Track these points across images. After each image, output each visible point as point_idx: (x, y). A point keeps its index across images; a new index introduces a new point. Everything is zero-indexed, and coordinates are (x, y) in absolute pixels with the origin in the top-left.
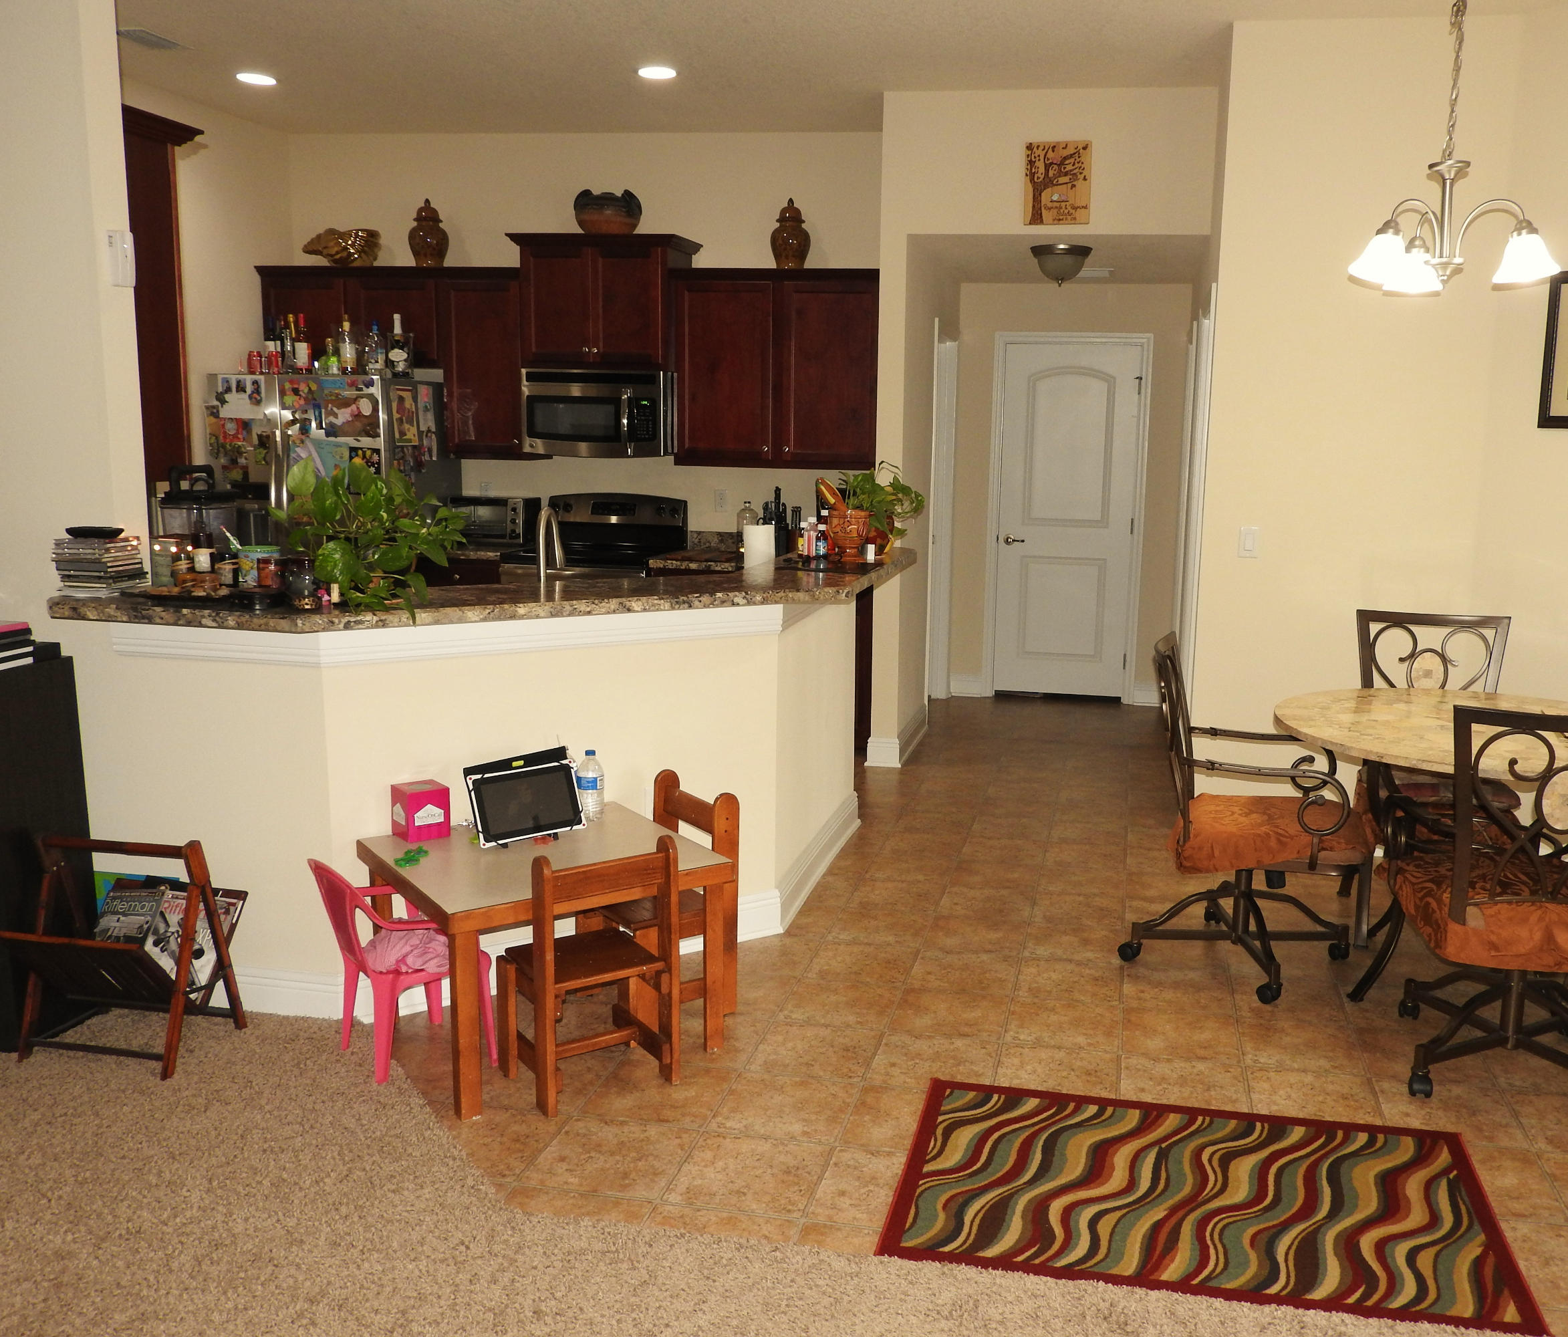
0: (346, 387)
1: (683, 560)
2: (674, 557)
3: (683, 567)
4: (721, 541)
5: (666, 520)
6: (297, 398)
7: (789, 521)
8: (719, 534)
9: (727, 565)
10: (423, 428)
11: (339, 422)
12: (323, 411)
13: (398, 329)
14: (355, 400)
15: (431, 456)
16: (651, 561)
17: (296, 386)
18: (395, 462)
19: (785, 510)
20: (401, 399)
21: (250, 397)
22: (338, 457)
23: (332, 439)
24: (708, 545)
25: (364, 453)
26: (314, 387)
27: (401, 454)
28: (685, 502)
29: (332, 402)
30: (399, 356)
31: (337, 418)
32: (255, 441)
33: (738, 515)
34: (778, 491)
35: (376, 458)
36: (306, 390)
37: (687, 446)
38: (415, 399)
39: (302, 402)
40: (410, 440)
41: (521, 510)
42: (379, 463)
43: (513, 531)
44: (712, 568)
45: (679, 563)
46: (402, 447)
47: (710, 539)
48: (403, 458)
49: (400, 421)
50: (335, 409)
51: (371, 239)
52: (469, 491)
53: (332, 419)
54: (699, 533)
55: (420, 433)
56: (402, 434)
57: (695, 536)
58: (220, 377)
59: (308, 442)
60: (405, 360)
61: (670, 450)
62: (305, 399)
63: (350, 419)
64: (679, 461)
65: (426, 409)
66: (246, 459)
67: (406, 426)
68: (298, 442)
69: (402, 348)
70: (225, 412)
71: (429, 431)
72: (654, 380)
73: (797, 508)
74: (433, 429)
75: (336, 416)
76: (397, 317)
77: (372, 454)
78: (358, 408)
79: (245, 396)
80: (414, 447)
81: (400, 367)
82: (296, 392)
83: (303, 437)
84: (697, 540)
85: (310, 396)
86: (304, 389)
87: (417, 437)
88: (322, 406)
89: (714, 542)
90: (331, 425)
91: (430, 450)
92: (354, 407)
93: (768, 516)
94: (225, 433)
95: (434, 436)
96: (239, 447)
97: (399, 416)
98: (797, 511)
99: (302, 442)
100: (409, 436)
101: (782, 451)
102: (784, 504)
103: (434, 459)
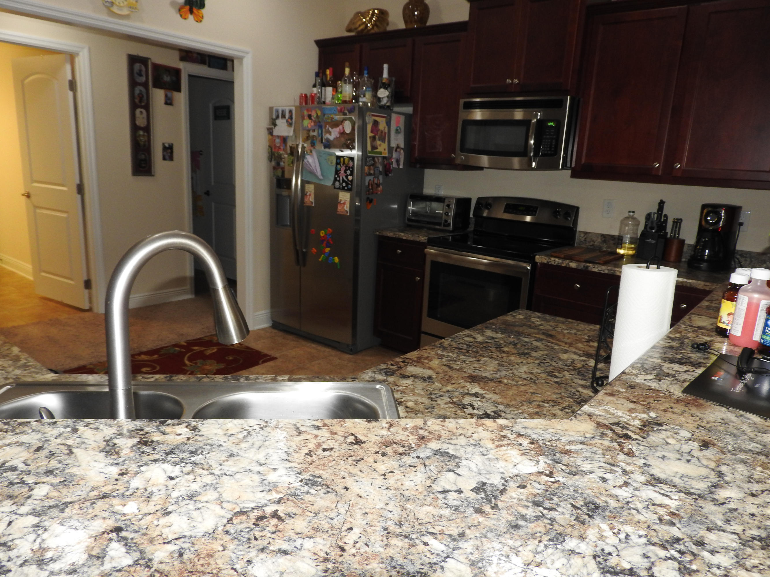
0: (337, 113)
1: (565, 258)
2: (557, 254)
3: (564, 265)
4: (604, 242)
5: (560, 221)
6: (310, 121)
7: (669, 229)
8: (603, 236)
9: (603, 267)
10: (393, 144)
11: (332, 137)
12: (324, 130)
13: (385, 75)
14: (342, 122)
15: (398, 165)
16: (537, 257)
17: (310, 113)
18: (366, 168)
19: (666, 221)
20: (376, 123)
21: (287, 121)
22: (329, 162)
23: (327, 150)
24: (592, 243)
25: (344, 160)
26: (319, 113)
27: (372, 162)
28: (577, 209)
29: (328, 123)
30: (383, 93)
31: (330, 135)
32: (289, 151)
33: (622, 222)
34: (662, 204)
35: (351, 163)
36: (315, 116)
37: (583, 161)
38: (388, 124)
39: (312, 124)
40: (380, 153)
41: (453, 207)
42: (353, 168)
43: (446, 221)
44: (590, 269)
45: (560, 261)
46: (373, 158)
47: (595, 239)
48: (373, 165)
49: (374, 139)
50: (330, 129)
51: (383, 14)
52: (428, 190)
53: (328, 136)
54: (586, 233)
55: (390, 149)
56: (374, 147)
57: (582, 235)
58: (274, 108)
59: (314, 153)
60: (388, 97)
61: (568, 165)
62: (315, 122)
63: (338, 136)
64: (574, 175)
65: (397, 132)
66: (284, 163)
67: (379, 142)
68: (309, 151)
69: (386, 88)
70: (276, 132)
71: (398, 147)
72: (561, 104)
73: (678, 219)
74: (402, 145)
75: (330, 133)
76: (386, 66)
77: (349, 161)
78: (343, 128)
79: (284, 121)
80: (384, 158)
81: (384, 101)
82: (310, 117)
83: (312, 149)
84: (583, 239)
85: (317, 120)
86: (314, 115)
87: (387, 151)
88: (323, 127)
89: (598, 241)
90: (328, 140)
91: (398, 161)
92: (341, 127)
93: (649, 225)
94: (275, 145)
95: (402, 151)
96: (281, 154)
97: (372, 135)
98: (678, 222)
99: (311, 151)
100: (380, 149)
101: (673, 168)
102: (666, 216)
103: (401, 167)
